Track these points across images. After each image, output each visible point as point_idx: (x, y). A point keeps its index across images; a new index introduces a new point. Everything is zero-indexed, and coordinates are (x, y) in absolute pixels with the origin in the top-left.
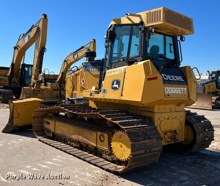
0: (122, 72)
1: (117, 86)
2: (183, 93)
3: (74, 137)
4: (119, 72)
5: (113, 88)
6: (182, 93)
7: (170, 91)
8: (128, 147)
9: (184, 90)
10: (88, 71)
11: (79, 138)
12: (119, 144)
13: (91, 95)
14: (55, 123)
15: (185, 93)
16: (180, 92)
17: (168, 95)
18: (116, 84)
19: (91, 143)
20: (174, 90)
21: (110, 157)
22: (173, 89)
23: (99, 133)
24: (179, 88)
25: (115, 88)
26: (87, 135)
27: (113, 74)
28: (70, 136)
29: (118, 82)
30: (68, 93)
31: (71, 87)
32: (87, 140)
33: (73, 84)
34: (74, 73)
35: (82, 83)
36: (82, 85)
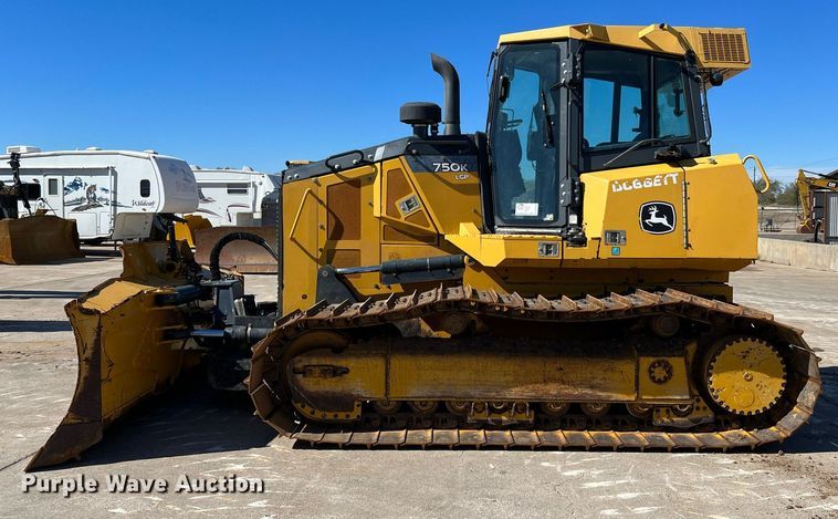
0: (675, 182)
1: (664, 221)
3: (516, 393)
4: (662, 182)
5: (646, 227)
8: (772, 375)
10: (429, 170)
11: (546, 393)
12: (741, 375)
13: (548, 252)
14: (388, 363)
18: (657, 215)
19: (610, 397)
21: (686, 419)
23: (646, 362)
25: (659, 228)
26: (589, 376)
27: (637, 185)
29: (665, 210)
30: (303, 248)
31: (322, 227)
32: (589, 392)
33: (334, 216)
34: (340, 176)
35: (401, 212)
36: (403, 217)
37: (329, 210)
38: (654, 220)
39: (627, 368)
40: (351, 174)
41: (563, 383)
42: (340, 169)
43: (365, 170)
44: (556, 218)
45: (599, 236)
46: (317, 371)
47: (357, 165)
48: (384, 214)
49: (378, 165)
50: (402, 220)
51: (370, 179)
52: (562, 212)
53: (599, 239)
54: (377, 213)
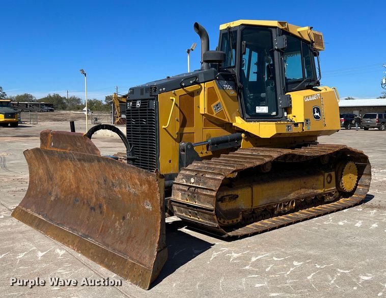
1: (318, 114)
5: (315, 117)
11: (301, 194)
18: (317, 112)
19: (317, 192)
25: (317, 117)
26: (312, 184)
28: (286, 198)
29: (318, 110)
30: (169, 133)
31: (177, 120)
32: (312, 191)
33: (182, 113)
34: (185, 90)
35: (214, 111)
36: (215, 114)
37: (180, 110)
38: (317, 114)
39: (321, 178)
40: (190, 89)
41: (305, 188)
42: (185, 86)
43: (196, 87)
44: (277, 114)
45: (303, 121)
46: (227, 198)
47: (192, 84)
48: (206, 112)
49: (202, 84)
50: (214, 115)
51: (198, 92)
52: (280, 111)
53: (303, 123)
54: (202, 112)
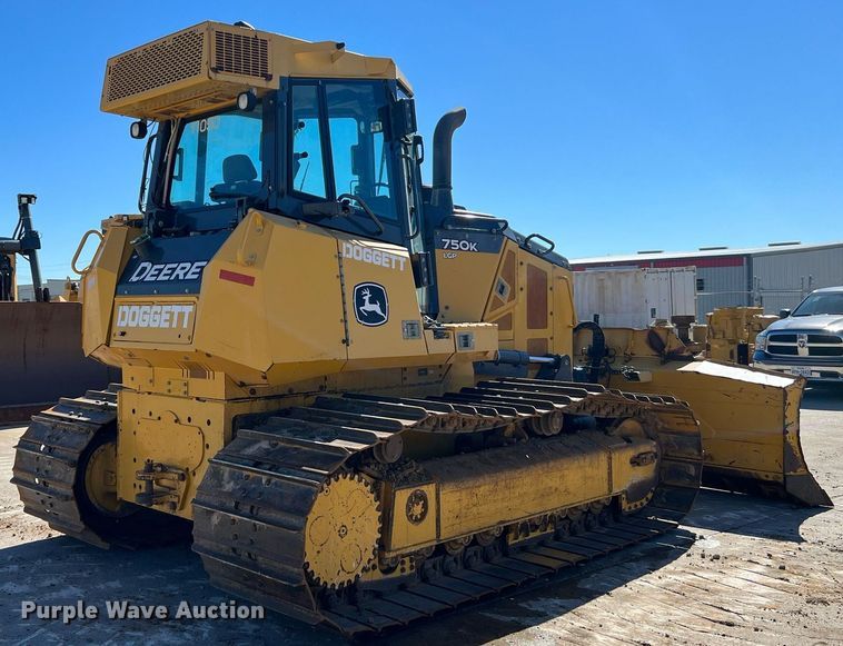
2: (174, 325)
6: (171, 324)
7: (133, 320)
9: (181, 315)
15: (185, 326)
16: (166, 320)
17: (123, 334)
20: (146, 317)
22: (145, 313)
24: (167, 308)
